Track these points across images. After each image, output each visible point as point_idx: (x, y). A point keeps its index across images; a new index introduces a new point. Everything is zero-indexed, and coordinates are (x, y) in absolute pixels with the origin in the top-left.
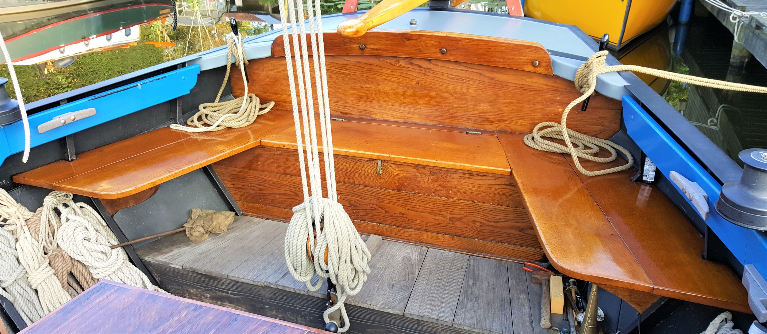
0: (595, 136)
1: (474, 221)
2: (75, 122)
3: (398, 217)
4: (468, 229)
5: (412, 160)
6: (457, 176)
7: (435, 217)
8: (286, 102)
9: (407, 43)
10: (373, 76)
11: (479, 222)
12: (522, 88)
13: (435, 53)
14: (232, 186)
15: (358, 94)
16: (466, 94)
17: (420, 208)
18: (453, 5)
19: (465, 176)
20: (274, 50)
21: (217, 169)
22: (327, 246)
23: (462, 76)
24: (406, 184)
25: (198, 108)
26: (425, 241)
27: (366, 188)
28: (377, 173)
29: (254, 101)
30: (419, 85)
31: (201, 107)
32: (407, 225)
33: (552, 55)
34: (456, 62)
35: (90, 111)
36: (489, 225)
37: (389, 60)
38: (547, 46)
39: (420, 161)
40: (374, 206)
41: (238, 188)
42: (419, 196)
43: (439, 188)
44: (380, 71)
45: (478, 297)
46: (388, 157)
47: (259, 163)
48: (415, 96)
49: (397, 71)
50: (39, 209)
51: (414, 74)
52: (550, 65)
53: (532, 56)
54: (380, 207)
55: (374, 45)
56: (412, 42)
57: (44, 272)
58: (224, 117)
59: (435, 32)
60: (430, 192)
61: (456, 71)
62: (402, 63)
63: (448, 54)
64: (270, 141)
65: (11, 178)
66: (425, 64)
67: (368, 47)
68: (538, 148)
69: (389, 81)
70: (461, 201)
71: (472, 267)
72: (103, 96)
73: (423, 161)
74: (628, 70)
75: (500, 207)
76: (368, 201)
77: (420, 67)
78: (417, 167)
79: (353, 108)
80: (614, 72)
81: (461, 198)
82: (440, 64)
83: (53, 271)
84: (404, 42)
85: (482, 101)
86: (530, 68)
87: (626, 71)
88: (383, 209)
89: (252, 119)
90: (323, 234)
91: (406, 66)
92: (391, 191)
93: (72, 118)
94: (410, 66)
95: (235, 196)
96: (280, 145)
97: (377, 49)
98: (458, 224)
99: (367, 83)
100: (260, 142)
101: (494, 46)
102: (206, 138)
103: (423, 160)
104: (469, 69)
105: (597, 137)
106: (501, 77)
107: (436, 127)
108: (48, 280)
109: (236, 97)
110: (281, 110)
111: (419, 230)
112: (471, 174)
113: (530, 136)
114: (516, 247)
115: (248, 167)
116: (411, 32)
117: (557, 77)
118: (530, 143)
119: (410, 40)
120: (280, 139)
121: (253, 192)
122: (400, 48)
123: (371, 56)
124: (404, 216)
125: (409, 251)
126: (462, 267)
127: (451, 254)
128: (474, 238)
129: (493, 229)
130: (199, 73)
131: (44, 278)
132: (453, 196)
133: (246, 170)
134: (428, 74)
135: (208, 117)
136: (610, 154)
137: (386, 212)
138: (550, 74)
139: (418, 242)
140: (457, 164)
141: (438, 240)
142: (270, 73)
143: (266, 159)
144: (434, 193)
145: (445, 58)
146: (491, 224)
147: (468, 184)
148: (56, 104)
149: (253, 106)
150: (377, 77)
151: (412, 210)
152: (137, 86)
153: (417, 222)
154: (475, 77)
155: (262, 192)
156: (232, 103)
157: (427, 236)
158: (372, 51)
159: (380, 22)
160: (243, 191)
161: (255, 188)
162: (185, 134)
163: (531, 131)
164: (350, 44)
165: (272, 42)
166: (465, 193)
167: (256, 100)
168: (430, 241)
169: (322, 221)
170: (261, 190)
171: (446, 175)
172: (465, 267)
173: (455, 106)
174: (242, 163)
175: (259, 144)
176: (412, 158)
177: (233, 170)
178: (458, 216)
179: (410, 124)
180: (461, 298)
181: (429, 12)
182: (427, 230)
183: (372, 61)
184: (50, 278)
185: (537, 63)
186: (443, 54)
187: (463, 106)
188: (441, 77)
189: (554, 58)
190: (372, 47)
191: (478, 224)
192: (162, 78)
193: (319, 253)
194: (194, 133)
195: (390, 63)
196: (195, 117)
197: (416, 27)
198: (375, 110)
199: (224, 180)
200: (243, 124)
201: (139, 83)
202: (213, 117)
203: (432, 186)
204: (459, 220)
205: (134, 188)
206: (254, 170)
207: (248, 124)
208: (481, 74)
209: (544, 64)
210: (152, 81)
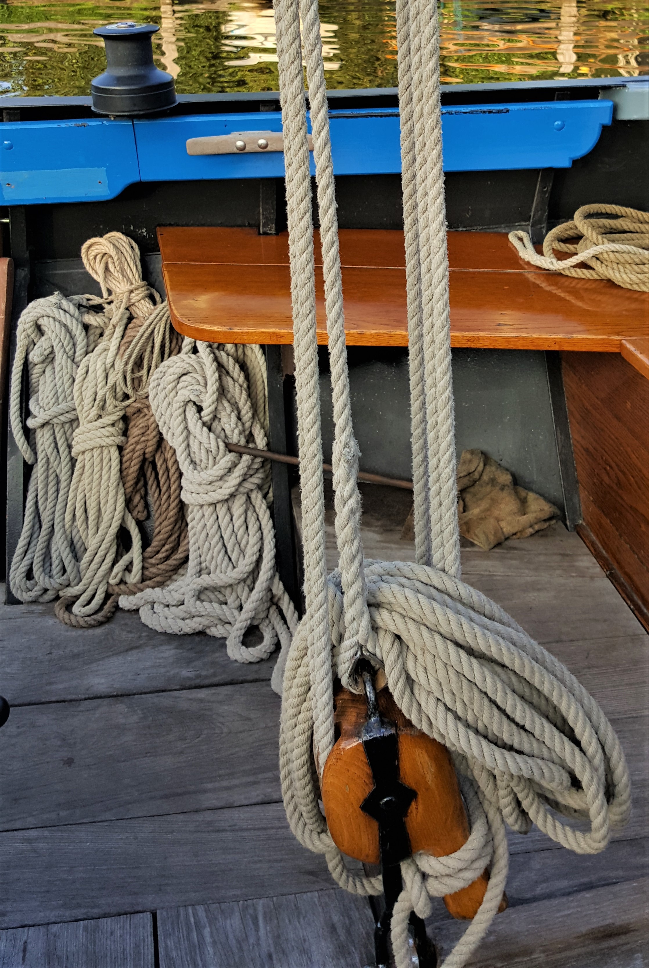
21: (567, 380)
47: (629, 405)
57: (98, 433)
72: (347, 117)
83: (119, 439)
95: (580, 469)
108: (99, 451)
131: (92, 444)
133: (606, 411)
155: (620, 492)
161: (613, 474)
177: (587, 398)
184: (106, 452)
192: (499, 112)
206: (618, 419)
210: (472, 112)
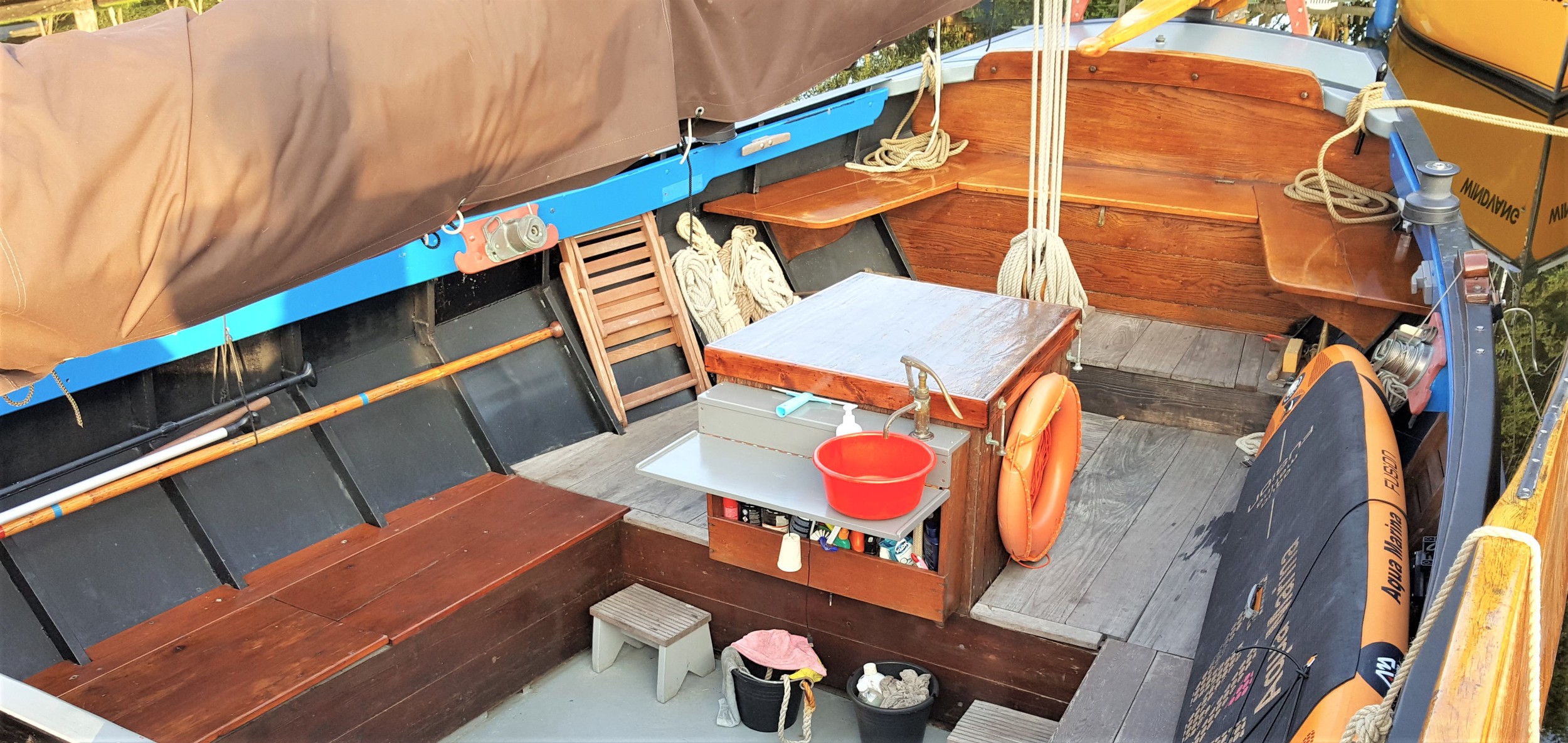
0: (1372, 188)
1: (1211, 285)
2: (772, 147)
3: (1118, 282)
4: (1203, 296)
5: (1142, 206)
6: (1196, 227)
7: (1164, 281)
8: (982, 142)
9: (1150, 65)
10: (1101, 107)
11: (1216, 285)
12: (1288, 127)
13: (1184, 79)
14: (910, 245)
15: (1080, 130)
16: (1219, 133)
17: (1147, 269)
18: (1218, 16)
19: (1205, 227)
20: (978, 71)
21: (894, 223)
22: (1046, 278)
23: (1217, 109)
24: (1133, 238)
25: (879, 142)
26: (1148, 313)
27: (1082, 245)
28: (1098, 225)
29: (944, 138)
30: (1161, 120)
31: (883, 141)
32: (1129, 293)
33: (1325, 85)
34: (1210, 92)
35: (784, 136)
36: (1228, 289)
37: (1124, 87)
38: (1320, 74)
39: (1153, 207)
40: (1089, 268)
41: (917, 248)
42: (1148, 254)
43: (1172, 244)
44: (1112, 100)
45: (1204, 358)
46: (1114, 202)
47: (949, 214)
48: (1154, 133)
49: (1134, 101)
50: (727, 242)
51: (1156, 105)
52: (1320, 98)
53: (1300, 86)
54: (1096, 270)
55: (1109, 66)
56: (1157, 65)
58: (912, 155)
59: (1185, 53)
60: (1161, 250)
61: (1208, 102)
62: (1142, 91)
63: (1200, 80)
64: (970, 183)
65: (702, 206)
66: (1170, 93)
67: (1100, 69)
68: (1297, 197)
69: (1122, 114)
70: (1198, 259)
71: (1202, 337)
73: (1157, 208)
74: (1409, 107)
75: (1244, 266)
76: (1081, 262)
77: (1164, 96)
78: (1150, 215)
79: (1070, 149)
80: (1391, 107)
81: (1198, 255)
82: (1190, 93)
84: (1147, 64)
85: (1239, 142)
86: (1296, 100)
87: (1406, 107)
88: (1100, 272)
89: (943, 159)
90: (1043, 264)
91: (1147, 94)
92: (1113, 248)
93: (770, 142)
94: (1151, 95)
95: (912, 258)
96: (981, 188)
97: (1112, 73)
98: (1191, 288)
99: (1093, 116)
100: (958, 184)
101: (1257, 72)
102: (889, 179)
103: (1156, 205)
104: (1225, 101)
105: (1374, 190)
106: (1264, 111)
107: (1176, 175)
109: (915, 134)
110: (973, 152)
111: (1143, 298)
112: (1212, 223)
113: (1291, 186)
114: (1259, 317)
115: (934, 219)
116: (1157, 52)
117: (1327, 113)
118: (1291, 194)
119: (1154, 62)
120: (981, 182)
121: (936, 252)
122: (1140, 72)
123: (1103, 81)
124: (1127, 280)
125: (1128, 322)
126: (1190, 337)
127: (1179, 327)
128: (1210, 306)
129: (1233, 294)
130: (887, 98)
132: (1189, 253)
133: (931, 224)
134: (1173, 105)
135: (891, 154)
136: (1380, 204)
137: (1104, 276)
138: (1320, 108)
139: (1141, 314)
140: (1196, 211)
141: (1165, 311)
142: (966, 102)
143: (959, 209)
144: (1166, 249)
145: (1197, 85)
146: (1231, 287)
147: (1208, 238)
148: (755, 126)
149: (944, 144)
150: (1107, 109)
151: (1136, 273)
152: (827, 110)
153: (1142, 288)
154: (1233, 111)
155: (948, 252)
156: (914, 141)
157: (1151, 306)
158: (1105, 75)
159: (1124, 40)
160: (923, 251)
161: (940, 248)
162: (863, 175)
163: (1293, 182)
164: (1077, 65)
165: (977, 61)
166: (1203, 248)
167: (946, 138)
168: (1155, 312)
169: (1043, 254)
170: (946, 250)
171: (1182, 227)
172: (1194, 337)
173: (1204, 147)
174: (926, 213)
175: (956, 187)
176: (1142, 203)
177: (913, 224)
178: (1193, 279)
179: (1144, 170)
180: (1184, 358)
181: (1183, 25)
182: (1152, 299)
183: (1103, 87)
185: (1306, 94)
186: (1194, 80)
187: (1214, 148)
188: (1190, 109)
189: (1326, 89)
190: (1106, 69)
191: (1215, 288)
193: (1035, 288)
194: (876, 173)
195: (1126, 91)
196: (877, 154)
197: (1163, 46)
198: (1100, 153)
199: (900, 237)
200: (933, 164)
201: (829, 108)
202: (899, 155)
203: (1164, 241)
204: (1193, 283)
205: (839, 219)
206: (941, 223)
207: (938, 165)
208: (1240, 107)
209: (1313, 96)
